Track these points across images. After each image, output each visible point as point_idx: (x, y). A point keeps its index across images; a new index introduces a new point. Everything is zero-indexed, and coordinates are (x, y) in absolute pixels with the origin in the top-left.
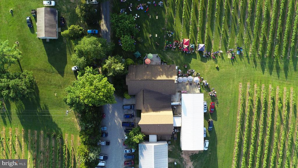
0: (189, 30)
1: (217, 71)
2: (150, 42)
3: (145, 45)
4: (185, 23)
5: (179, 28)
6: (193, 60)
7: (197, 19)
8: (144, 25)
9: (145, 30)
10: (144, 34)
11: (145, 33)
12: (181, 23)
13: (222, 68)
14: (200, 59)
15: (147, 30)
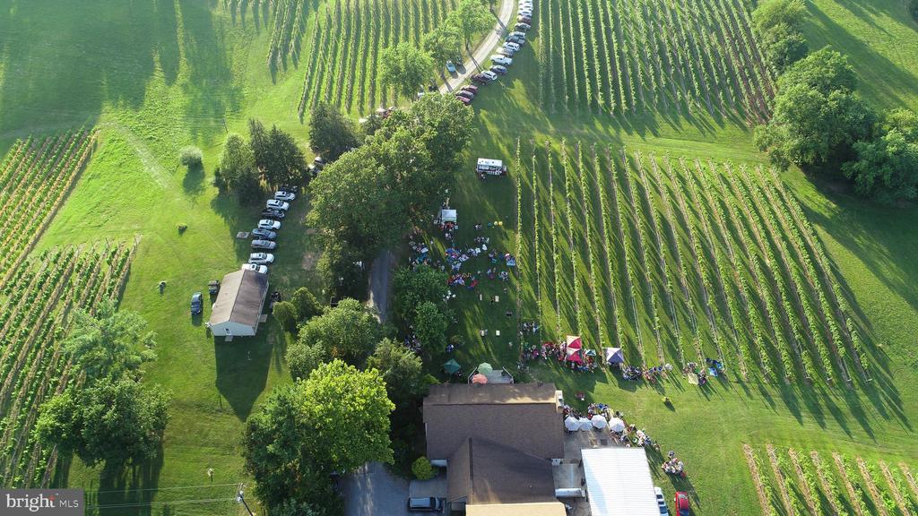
0: (576, 322)
1: (670, 413)
2: (483, 346)
3: (471, 352)
4: (564, 309)
5: (552, 319)
6: (599, 386)
7: (592, 303)
8: (468, 314)
9: (471, 322)
10: (469, 329)
11: (471, 328)
12: (556, 309)
13: (682, 406)
14: (617, 384)
15: (474, 321)
